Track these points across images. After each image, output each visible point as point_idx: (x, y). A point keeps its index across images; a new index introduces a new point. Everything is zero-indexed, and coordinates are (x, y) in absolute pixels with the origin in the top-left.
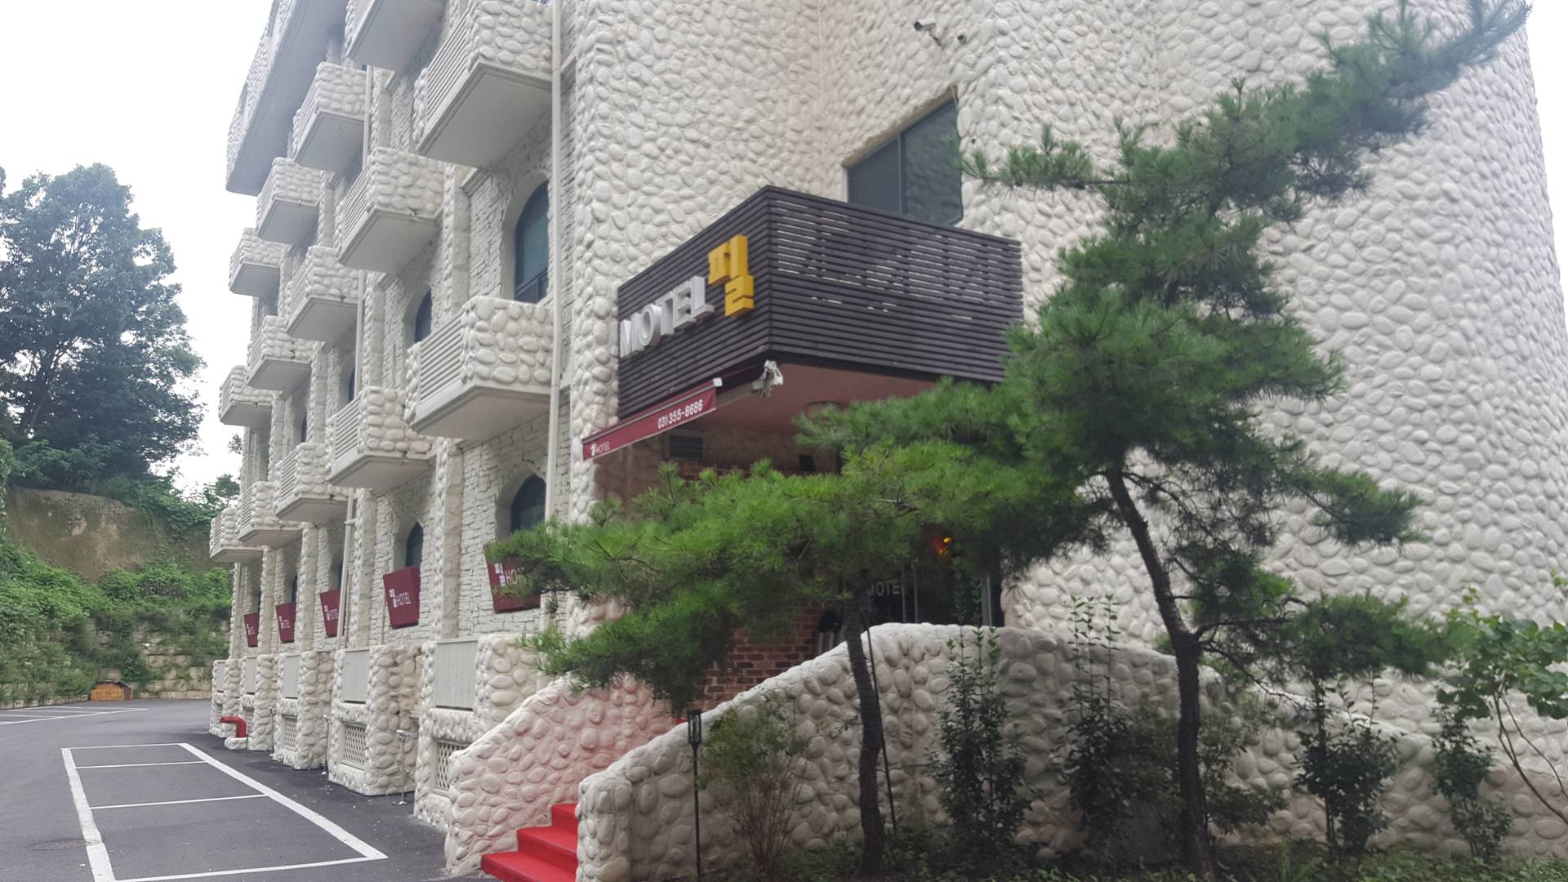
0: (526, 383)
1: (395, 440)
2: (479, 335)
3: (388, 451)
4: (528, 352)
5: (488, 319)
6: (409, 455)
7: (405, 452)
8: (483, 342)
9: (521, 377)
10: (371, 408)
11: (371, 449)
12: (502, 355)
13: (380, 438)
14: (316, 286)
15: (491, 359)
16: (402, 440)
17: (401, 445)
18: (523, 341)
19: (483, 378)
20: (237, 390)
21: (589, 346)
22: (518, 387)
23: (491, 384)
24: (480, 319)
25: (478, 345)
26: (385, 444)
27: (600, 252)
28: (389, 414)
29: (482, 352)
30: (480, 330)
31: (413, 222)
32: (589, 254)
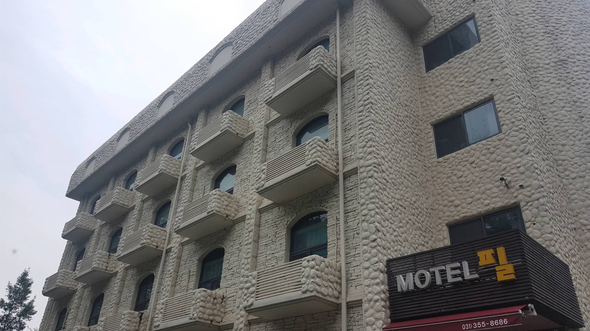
0: (330, 297)
1: (209, 315)
2: (317, 272)
3: (206, 320)
4: (331, 282)
5: (319, 266)
6: (213, 323)
7: (212, 321)
8: (319, 276)
9: (330, 293)
10: (202, 298)
11: (200, 318)
12: (323, 282)
13: (204, 313)
14: (148, 240)
15: (320, 284)
16: (212, 315)
17: (211, 318)
18: (330, 277)
19: (318, 292)
20: (61, 281)
21: (377, 284)
22: (328, 298)
23: (320, 295)
24: (317, 265)
25: (316, 276)
26: (205, 316)
27: (380, 244)
28: (208, 302)
29: (318, 280)
30: (317, 270)
31: (225, 219)
32: (374, 244)
